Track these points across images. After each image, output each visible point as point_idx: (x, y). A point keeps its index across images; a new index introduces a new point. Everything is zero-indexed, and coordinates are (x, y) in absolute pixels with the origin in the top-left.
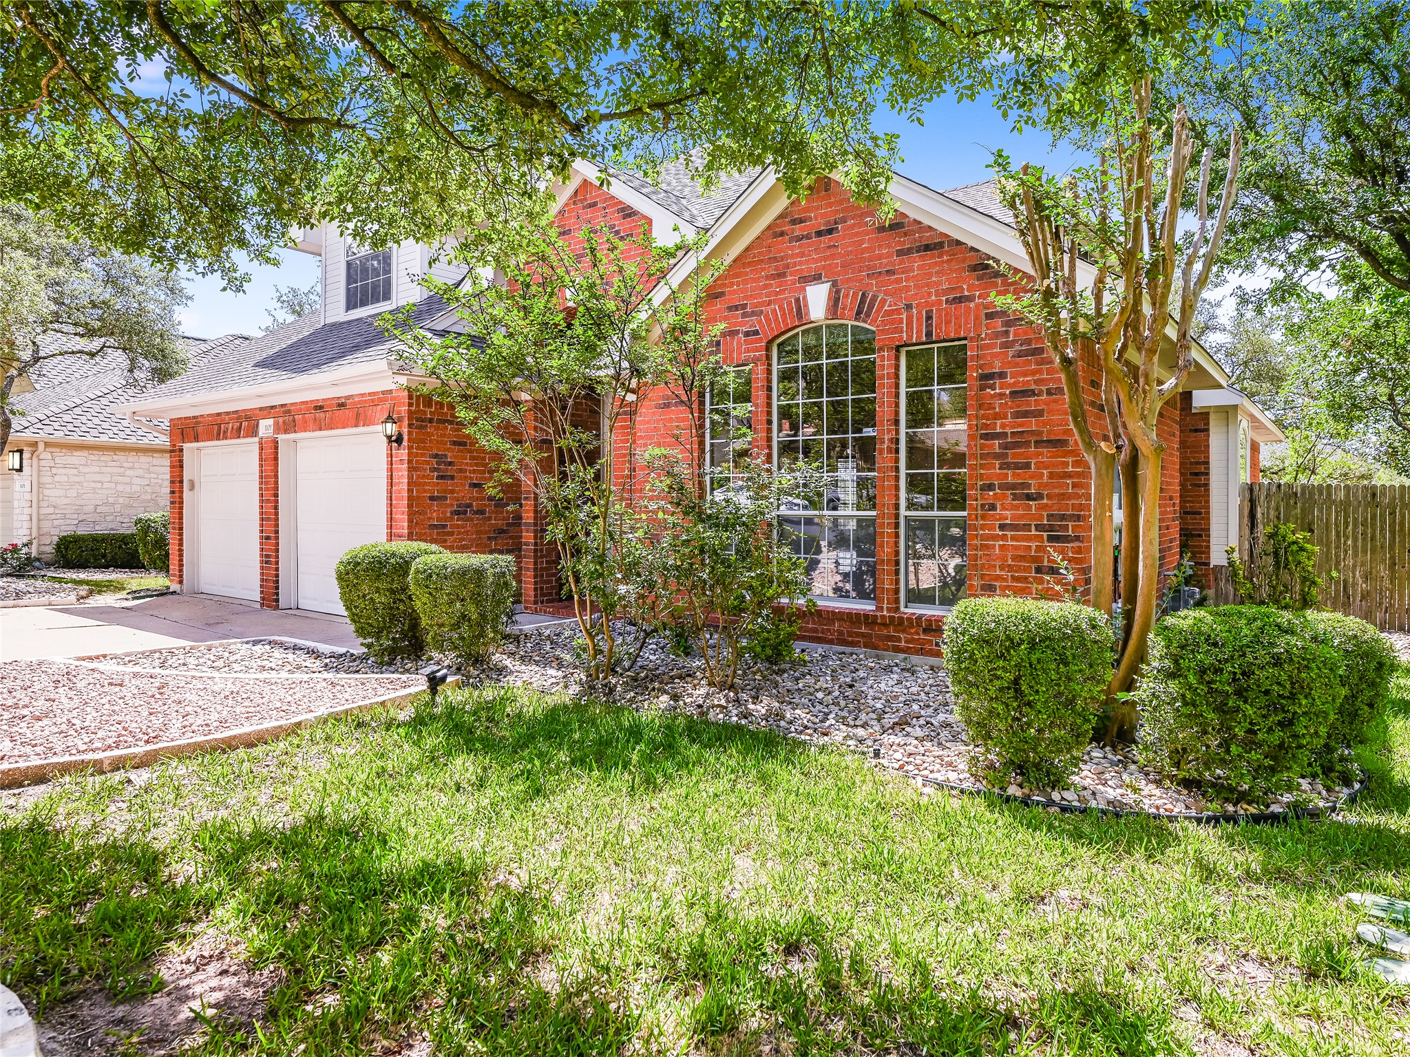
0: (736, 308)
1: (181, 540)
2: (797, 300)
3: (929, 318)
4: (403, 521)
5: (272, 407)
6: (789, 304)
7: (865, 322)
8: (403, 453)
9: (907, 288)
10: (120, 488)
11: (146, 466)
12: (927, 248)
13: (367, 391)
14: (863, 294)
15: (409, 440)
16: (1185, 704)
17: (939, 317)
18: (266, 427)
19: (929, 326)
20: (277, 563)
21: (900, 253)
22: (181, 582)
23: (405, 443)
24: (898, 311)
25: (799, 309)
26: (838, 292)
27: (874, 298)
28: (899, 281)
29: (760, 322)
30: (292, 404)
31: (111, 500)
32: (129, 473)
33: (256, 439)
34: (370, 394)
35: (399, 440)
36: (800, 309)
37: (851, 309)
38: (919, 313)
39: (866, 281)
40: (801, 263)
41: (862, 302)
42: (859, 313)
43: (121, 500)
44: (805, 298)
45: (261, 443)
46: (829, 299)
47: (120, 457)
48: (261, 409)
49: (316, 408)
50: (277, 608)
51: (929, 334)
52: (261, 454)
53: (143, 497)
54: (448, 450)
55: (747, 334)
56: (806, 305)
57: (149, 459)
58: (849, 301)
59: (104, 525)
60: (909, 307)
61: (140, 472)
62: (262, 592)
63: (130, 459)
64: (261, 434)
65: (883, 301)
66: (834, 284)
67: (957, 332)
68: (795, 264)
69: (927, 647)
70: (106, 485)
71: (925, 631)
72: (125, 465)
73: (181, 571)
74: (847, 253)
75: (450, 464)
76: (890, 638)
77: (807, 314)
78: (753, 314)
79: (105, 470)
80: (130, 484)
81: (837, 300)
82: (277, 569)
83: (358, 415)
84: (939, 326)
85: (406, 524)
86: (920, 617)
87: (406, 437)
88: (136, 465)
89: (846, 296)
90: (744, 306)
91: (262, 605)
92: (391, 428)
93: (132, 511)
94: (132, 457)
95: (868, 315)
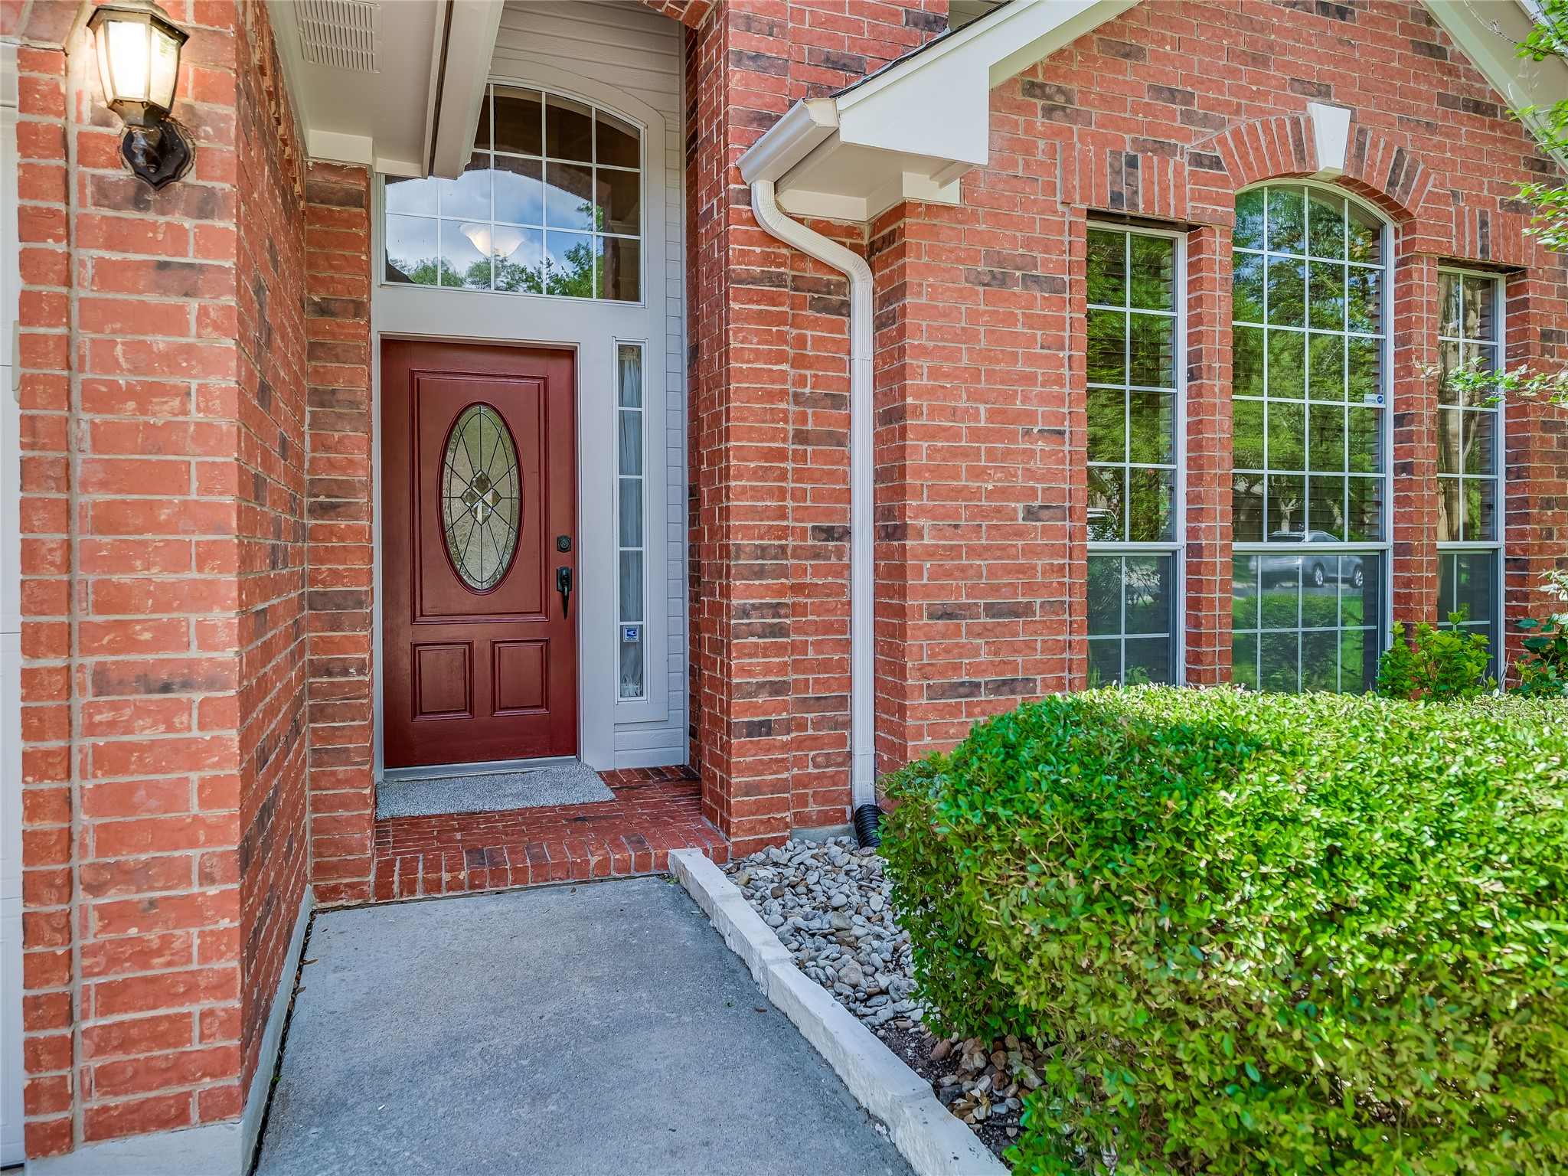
0: (1172, 95)
2: (1296, 123)
3: (1484, 224)
6: (1281, 126)
7: (1399, 202)
12: (1477, 107)
14: (1400, 151)
17: (1495, 226)
19: (1484, 236)
21: (1443, 99)
24: (1443, 198)
25: (1298, 143)
26: (1362, 132)
28: (1443, 147)
29: (1222, 141)
36: (1302, 143)
37: (1382, 172)
38: (1471, 211)
39: (1399, 129)
40: (1293, 51)
41: (1398, 165)
42: (1393, 183)
44: (1308, 125)
46: (1350, 141)
51: (1485, 251)
55: (1197, 160)
56: (1311, 140)
58: (1378, 157)
60: (1457, 195)
65: (1426, 175)
66: (1355, 115)
67: (1517, 257)
68: (1285, 50)
77: (1313, 157)
78: (1206, 120)
81: (1361, 147)
84: (1497, 243)
89: (1375, 145)
90: (1188, 98)
95: (1405, 191)
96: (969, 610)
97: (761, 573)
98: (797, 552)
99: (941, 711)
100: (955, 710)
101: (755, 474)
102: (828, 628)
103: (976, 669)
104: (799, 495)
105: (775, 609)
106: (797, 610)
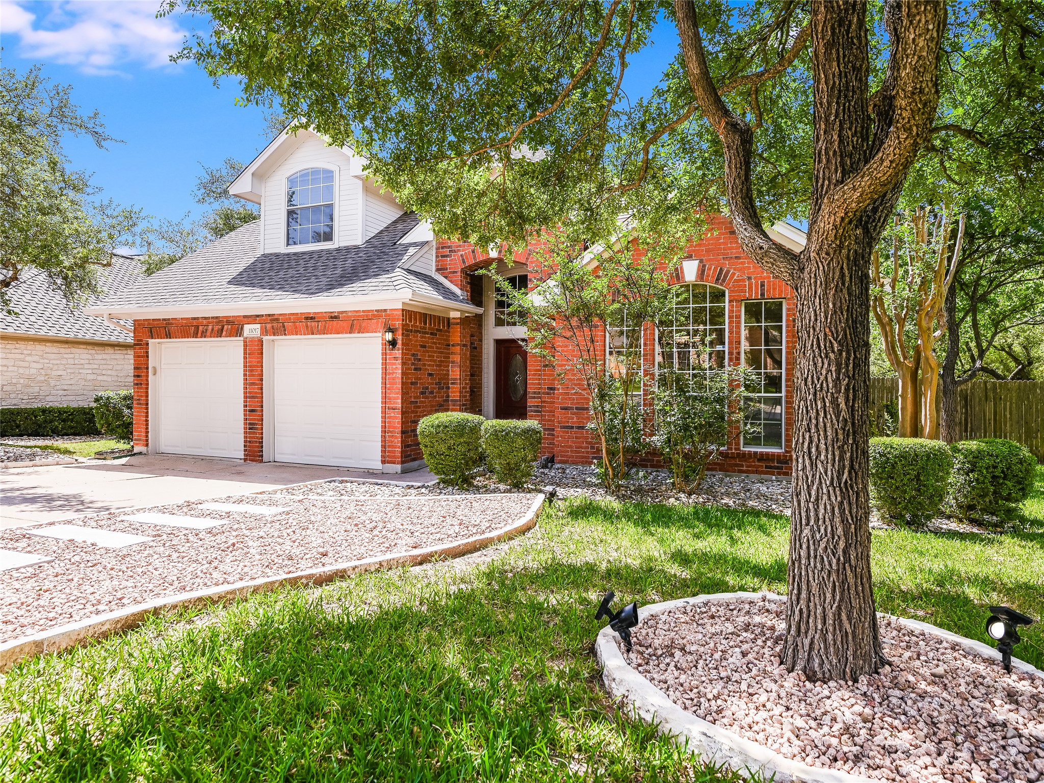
1: (147, 413)
2: (677, 269)
3: (762, 285)
4: (397, 398)
5: (258, 316)
7: (721, 285)
8: (398, 353)
9: (749, 268)
10: (21, 371)
11: (40, 353)
13: (362, 309)
14: (721, 269)
15: (403, 344)
16: (978, 483)
17: (769, 285)
18: (251, 330)
19: (763, 290)
20: (262, 429)
22: (147, 445)
23: (399, 346)
24: (743, 280)
25: (677, 274)
26: (704, 266)
27: (728, 272)
28: (743, 263)
30: (281, 315)
31: (14, 381)
32: (28, 358)
33: (242, 338)
34: (364, 311)
35: (393, 343)
36: (679, 274)
37: (713, 277)
38: (757, 283)
39: (722, 261)
41: (720, 273)
42: (718, 279)
43: (22, 381)
44: (681, 268)
45: (245, 342)
46: (698, 270)
47: (21, 345)
48: (245, 317)
49: (307, 318)
50: (261, 461)
51: (763, 295)
52: (245, 350)
53: (39, 378)
54: (418, 350)
56: (682, 272)
57: (43, 348)
58: (711, 272)
59: (9, 401)
60: (749, 278)
61: (36, 358)
62: (245, 451)
63: (29, 348)
64: (245, 335)
65: (734, 274)
66: (701, 261)
67: (780, 294)
69: (760, 469)
70: (10, 369)
71: (759, 460)
72: (25, 352)
73: (147, 436)
74: (709, 244)
75: (420, 360)
76: (737, 465)
77: (683, 277)
79: (10, 356)
80: (29, 367)
81: (703, 271)
82: (262, 434)
83: (352, 325)
84: (769, 291)
85: (400, 401)
86: (756, 453)
87: (400, 342)
88: (34, 353)
89: (709, 269)
91: (245, 460)
92: (389, 336)
93: (31, 390)
94: (30, 346)
95: (724, 281)
96: (572, 408)
97: (534, 398)
98: (544, 393)
99: (563, 432)
100: (567, 432)
101: (535, 375)
102: (551, 411)
103: (574, 423)
104: (545, 380)
105: (537, 406)
106: (542, 407)
